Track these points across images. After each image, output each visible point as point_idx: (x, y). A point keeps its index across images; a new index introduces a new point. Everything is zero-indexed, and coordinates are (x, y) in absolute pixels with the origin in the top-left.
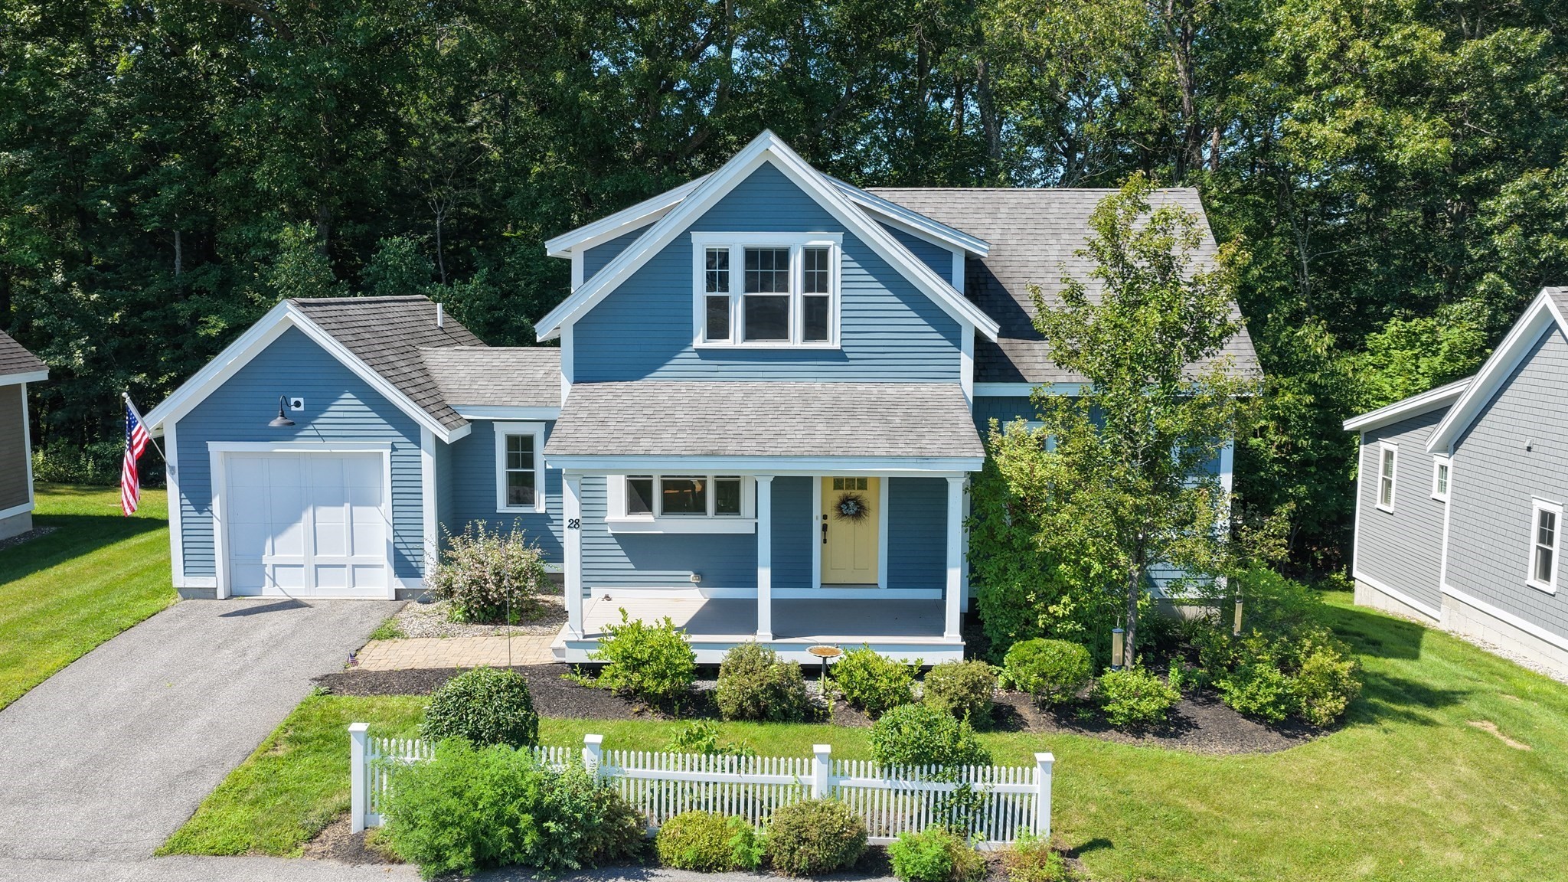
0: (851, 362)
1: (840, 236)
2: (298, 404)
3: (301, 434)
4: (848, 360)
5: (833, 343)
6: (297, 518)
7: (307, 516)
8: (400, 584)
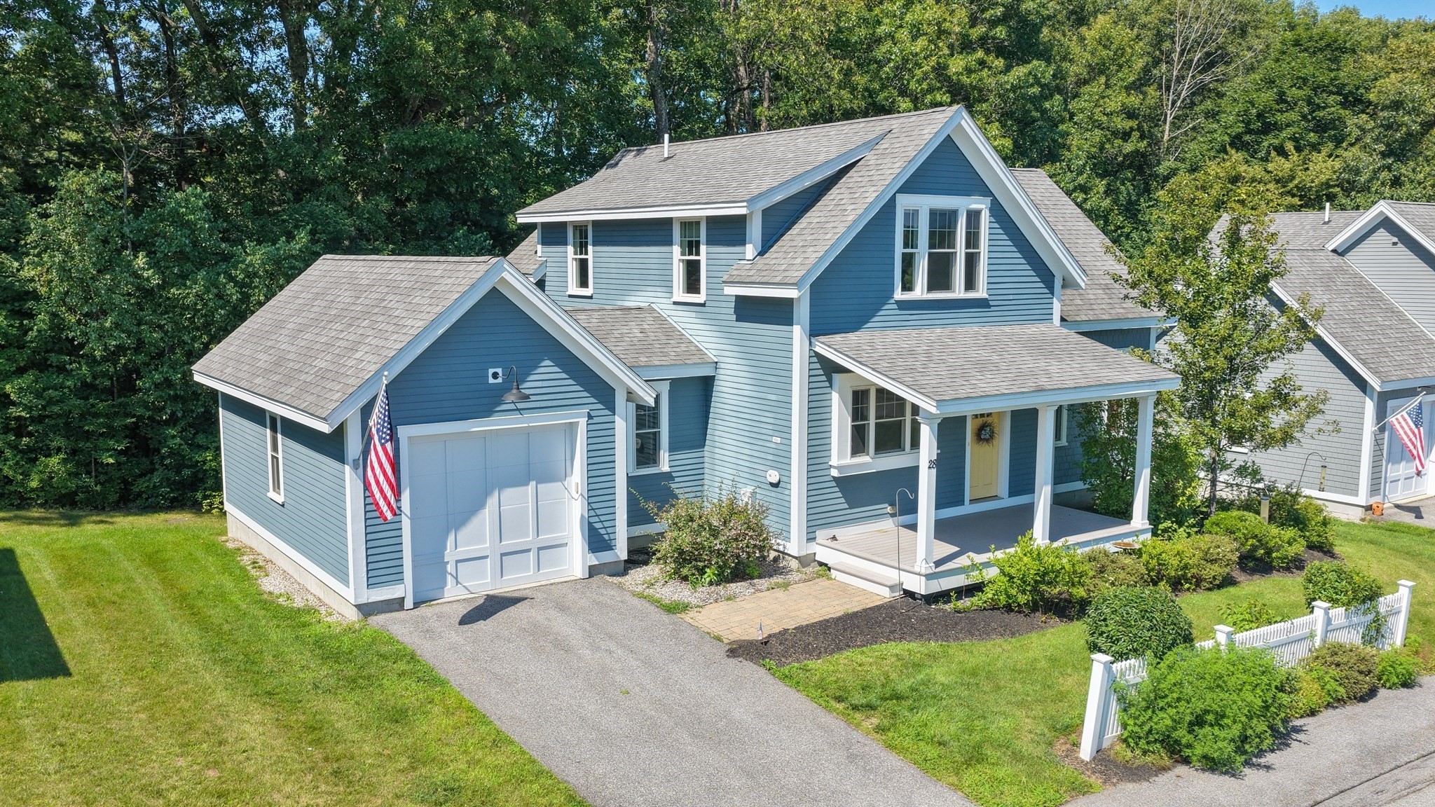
0: (993, 309)
1: (988, 200)
2: (495, 376)
3: (498, 409)
4: (989, 306)
5: (981, 293)
6: (481, 505)
7: (492, 502)
8: (593, 560)
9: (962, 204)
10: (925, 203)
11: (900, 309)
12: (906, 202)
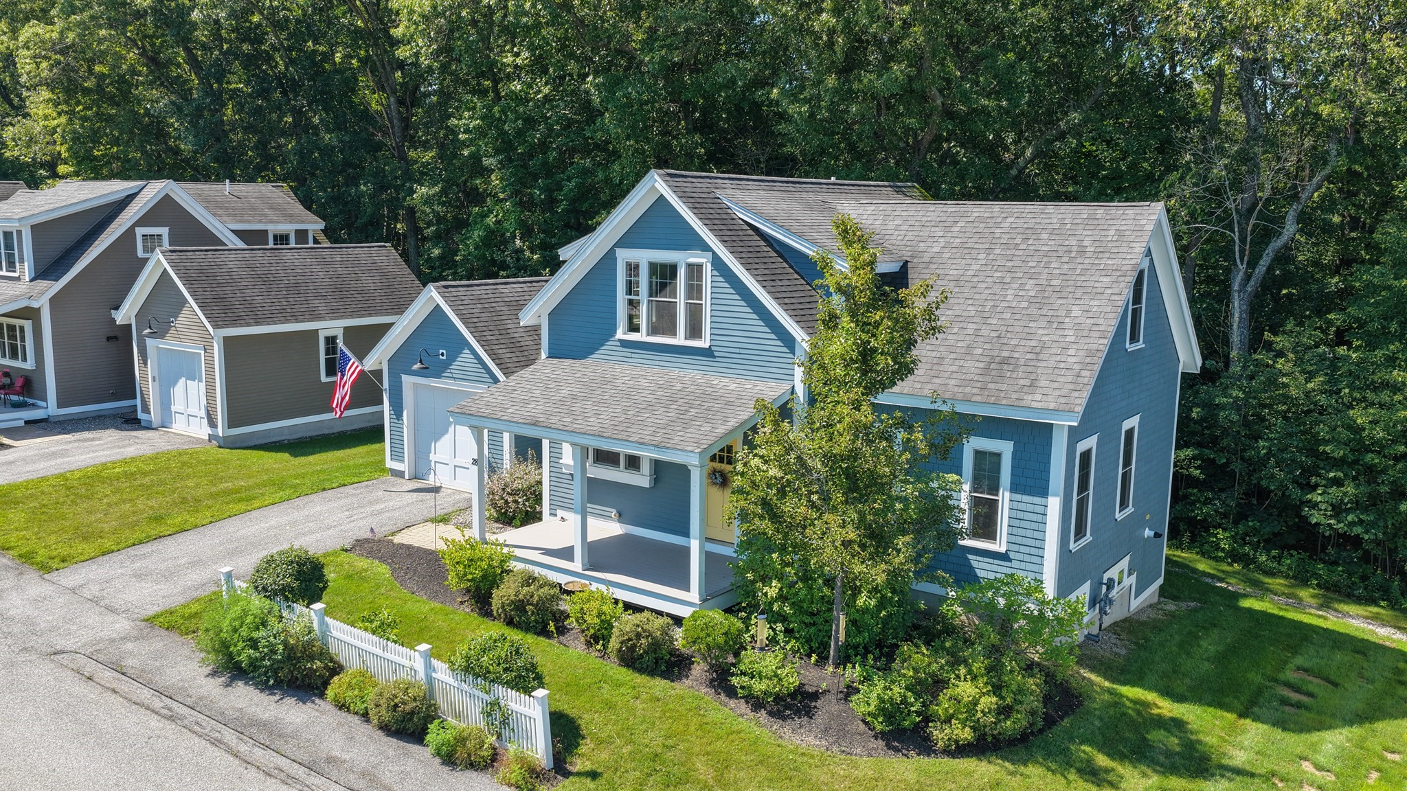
0: (717, 359)
2: (443, 354)
3: (444, 375)
4: (715, 357)
5: (703, 343)
6: (446, 431)
7: (450, 431)
9: (682, 258)
10: (645, 257)
11: (622, 346)
12: (625, 256)
